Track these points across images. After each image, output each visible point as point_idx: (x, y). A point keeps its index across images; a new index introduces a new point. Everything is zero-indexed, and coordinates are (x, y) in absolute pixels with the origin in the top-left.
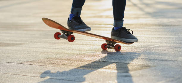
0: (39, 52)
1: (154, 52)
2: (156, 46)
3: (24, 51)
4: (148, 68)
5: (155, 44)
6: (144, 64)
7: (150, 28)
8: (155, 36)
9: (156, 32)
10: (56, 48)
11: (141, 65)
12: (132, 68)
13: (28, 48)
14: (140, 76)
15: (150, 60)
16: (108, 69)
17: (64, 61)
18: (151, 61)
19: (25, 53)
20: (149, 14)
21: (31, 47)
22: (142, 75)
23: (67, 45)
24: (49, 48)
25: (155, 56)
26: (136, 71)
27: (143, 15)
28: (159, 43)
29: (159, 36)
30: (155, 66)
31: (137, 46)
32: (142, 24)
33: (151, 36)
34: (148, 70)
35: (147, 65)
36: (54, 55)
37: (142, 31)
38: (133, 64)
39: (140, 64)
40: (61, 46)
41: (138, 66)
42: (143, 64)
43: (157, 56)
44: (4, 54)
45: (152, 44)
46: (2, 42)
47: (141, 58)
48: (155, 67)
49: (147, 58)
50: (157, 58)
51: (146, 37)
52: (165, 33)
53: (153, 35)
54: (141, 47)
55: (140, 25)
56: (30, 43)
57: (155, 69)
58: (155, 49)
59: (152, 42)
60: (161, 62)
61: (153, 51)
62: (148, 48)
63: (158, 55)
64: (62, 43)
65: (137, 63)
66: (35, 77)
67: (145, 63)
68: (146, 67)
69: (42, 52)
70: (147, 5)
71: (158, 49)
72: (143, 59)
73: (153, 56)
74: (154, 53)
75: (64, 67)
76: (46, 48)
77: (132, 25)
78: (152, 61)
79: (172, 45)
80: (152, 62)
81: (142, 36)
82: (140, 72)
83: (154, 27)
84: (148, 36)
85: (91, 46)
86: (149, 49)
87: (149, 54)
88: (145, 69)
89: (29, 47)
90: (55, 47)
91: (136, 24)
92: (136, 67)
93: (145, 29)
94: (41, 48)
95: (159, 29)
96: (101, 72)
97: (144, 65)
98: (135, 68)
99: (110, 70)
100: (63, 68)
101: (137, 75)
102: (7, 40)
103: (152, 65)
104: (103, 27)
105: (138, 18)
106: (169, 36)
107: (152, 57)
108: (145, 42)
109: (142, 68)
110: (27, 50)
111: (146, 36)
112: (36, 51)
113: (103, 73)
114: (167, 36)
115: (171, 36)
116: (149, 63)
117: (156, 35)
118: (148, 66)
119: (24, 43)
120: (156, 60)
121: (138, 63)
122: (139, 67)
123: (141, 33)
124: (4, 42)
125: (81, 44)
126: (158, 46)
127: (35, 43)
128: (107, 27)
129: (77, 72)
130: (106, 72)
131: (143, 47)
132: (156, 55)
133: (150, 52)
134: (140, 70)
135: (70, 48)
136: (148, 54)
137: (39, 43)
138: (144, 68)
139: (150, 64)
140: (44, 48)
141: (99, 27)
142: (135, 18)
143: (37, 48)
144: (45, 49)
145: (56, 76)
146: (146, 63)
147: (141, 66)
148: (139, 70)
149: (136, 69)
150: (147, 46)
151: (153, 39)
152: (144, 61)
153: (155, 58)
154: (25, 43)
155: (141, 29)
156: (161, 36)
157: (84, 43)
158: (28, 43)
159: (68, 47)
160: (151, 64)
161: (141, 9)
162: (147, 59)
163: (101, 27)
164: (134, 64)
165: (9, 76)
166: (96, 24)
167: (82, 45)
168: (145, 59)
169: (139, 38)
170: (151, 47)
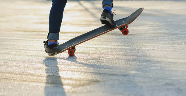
1: (105, 65)
4: (97, 83)
5: (107, 55)
8: (107, 47)
9: (108, 42)
11: (90, 80)
12: (80, 84)
14: (87, 92)
15: (100, 74)
17: (6, 74)
18: (100, 75)
22: (90, 92)
23: (10, 56)
25: (105, 70)
27: (95, 21)
28: (110, 54)
29: (111, 47)
30: (105, 81)
31: (86, 58)
33: (102, 46)
34: (97, 85)
35: (96, 80)
39: (89, 79)
40: (3, 57)
41: (86, 80)
42: (92, 78)
43: (107, 70)
45: (103, 56)
47: (90, 72)
48: (105, 83)
49: (96, 71)
50: (107, 72)
51: (97, 48)
52: (118, 44)
53: (104, 45)
57: (104, 85)
58: (106, 62)
59: (103, 54)
60: (111, 77)
61: (104, 64)
62: (98, 60)
63: (109, 68)
64: (5, 53)
67: (94, 78)
68: (95, 82)
71: (109, 61)
72: (93, 73)
73: (103, 70)
74: (105, 66)
75: (6, 81)
78: (101, 75)
79: (124, 57)
80: (101, 77)
81: (93, 46)
82: (88, 87)
84: (99, 46)
85: (37, 57)
86: (99, 62)
87: (99, 67)
88: (94, 84)
92: (84, 82)
95: (111, 38)
97: (92, 80)
98: (82, 83)
100: (4, 83)
103: (101, 80)
106: (121, 47)
107: (102, 70)
108: (95, 54)
109: (91, 83)
111: (97, 46)
114: (119, 47)
115: (124, 47)
116: (98, 77)
117: (108, 45)
118: (97, 81)
120: (106, 74)
121: (87, 78)
122: (88, 82)
125: (25, 55)
126: (109, 59)
131: (93, 59)
132: (107, 68)
133: (100, 65)
134: (88, 85)
135: (13, 60)
136: (98, 68)
138: (92, 83)
139: (99, 79)
142: (86, 25)
146: (95, 78)
147: (90, 81)
148: (87, 86)
149: (84, 84)
150: (98, 58)
151: (104, 50)
152: (93, 75)
153: (105, 72)
156: (113, 47)
157: (29, 54)
159: (11, 58)
160: (100, 78)
162: (96, 73)
164: (82, 79)
167: (26, 57)
169: (89, 48)
170: (101, 60)
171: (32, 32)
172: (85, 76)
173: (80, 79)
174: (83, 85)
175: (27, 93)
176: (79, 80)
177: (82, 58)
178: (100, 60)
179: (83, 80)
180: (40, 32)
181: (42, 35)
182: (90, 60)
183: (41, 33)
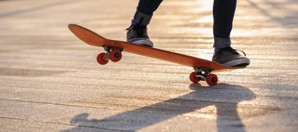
0: (93, 85)
1: (287, 85)
2: (290, 75)
3: (68, 84)
4: (277, 111)
5: (289, 71)
6: (270, 106)
7: (279, 43)
8: (288, 58)
9: (289, 50)
10: (122, 78)
11: (266, 107)
12: (250, 113)
13: (74, 79)
14: (262, 126)
15: (281, 98)
16: (209, 113)
17: (135, 100)
18: (281, 100)
19: (70, 87)
20: (277, 20)
21: (80, 77)
22: (267, 125)
23: (140, 73)
24: (109, 79)
25: (289, 92)
26: (255, 118)
27: (268, 21)
28: (295, 69)
29: (295, 58)
30: (289, 109)
31: (257, 75)
32: (266, 38)
33: (281, 58)
34: (276, 115)
35: (275, 107)
36: (118, 91)
37: (266, 49)
38: (251, 105)
39: (264, 106)
40: (130, 76)
41: (260, 108)
42: (268, 105)
43: (291, 92)
44: (35, 88)
45: (284, 71)
46: (31, 68)
47: (264, 95)
48: (289, 111)
49: (275, 94)
50: (291, 95)
51: (273, 60)
53: (284, 55)
54: (265, 77)
55: (263, 39)
56: (78, 70)
57: (289, 114)
58: (289, 80)
59: (282, 69)
61: (286, 83)
62: (276, 78)
63: (294, 90)
64: (132, 70)
65: (257, 103)
66: (86, 127)
67: (272, 104)
68: (274, 110)
69: (98, 85)
70: (275, 5)
71: (294, 79)
72: (269, 96)
73: (286, 92)
74: (287, 87)
76: (104, 78)
77: (250, 39)
78: (283, 100)
80: (282, 102)
81: (267, 58)
82: (264, 118)
83: (287, 43)
84: (277, 57)
85: (181, 75)
86: (278, 80)
87: (278, 88)
88: (272, 113)
89: (77, 77)
90: (120, 76)
91: (256, 38)
92: (256, 110)
93: (272, 46)
94: (96, 78)
95: (294, 45)
96: (197, 120)
97: (269, 108)
98: (254, 112)
99: (213, 115)
101: (258, 124)
102: (39, 66)
103: (283, 107)
104: (200, 43)
105: (259, 27)
107: (284, 93)
108: (271, 68)
109: (266, 112)
110: (73, 83)
111: (273, 57)
112: (89, 83)
113: (200, 120)
116: (278, 103)
117: (289, 55)
118: (277, 109)
119: (67, 70)
120: (291, 98)
121: (260, 104)
122: (262, 110)
123: (264, 53)
124: (35, 68)
125: (163, 72)
126: (293, 75)
127: (87, 71)
128: (207, 43)
129: (156, 118)
130: (206, 119)
131: (268, 77)
132: (290, 90)
133: (280, 85)
134: (263, 115)
135: (144, 79)
136: (276, 89)
137: (93, 71)
138: (269, 111)
139: (279, 106)
140: (101, 78)
141: (193, 43)
142: (254, 27)
143: (89, 78)
144: (102, 81)
145: (122, 126)
146: (274, 104)
147: (265, 109)
148: (261, 116)
149: (257, 113)
150: (276, 75)
151: (284, 63)
152: (270, 100)
153: (289, 96)
154: (70, 70)
155: (264, 46)
157: (169, 70)
158: (74, 70)
159: (141, 76)
160: (282, 105)
161: (264, 12)
162: (275, 96)
163: (197, 43)
164: (253, 106)
165: (43, 126)
166: (188, 38)
167: (165, 74)
168: (272, 97)
169: (260, 61)
170: (281, 77)
171: (172, 38)
172: (258, 101)
173: (250, 106)
174: (255, 115)
175: (168, 128)
176: (249, 108)
177: (251, 75)
178: (279, 78)
179: (254, 108)
180: (184, 38)
181: (187, 43)
182: (264, 78)
183: (185, 40)
